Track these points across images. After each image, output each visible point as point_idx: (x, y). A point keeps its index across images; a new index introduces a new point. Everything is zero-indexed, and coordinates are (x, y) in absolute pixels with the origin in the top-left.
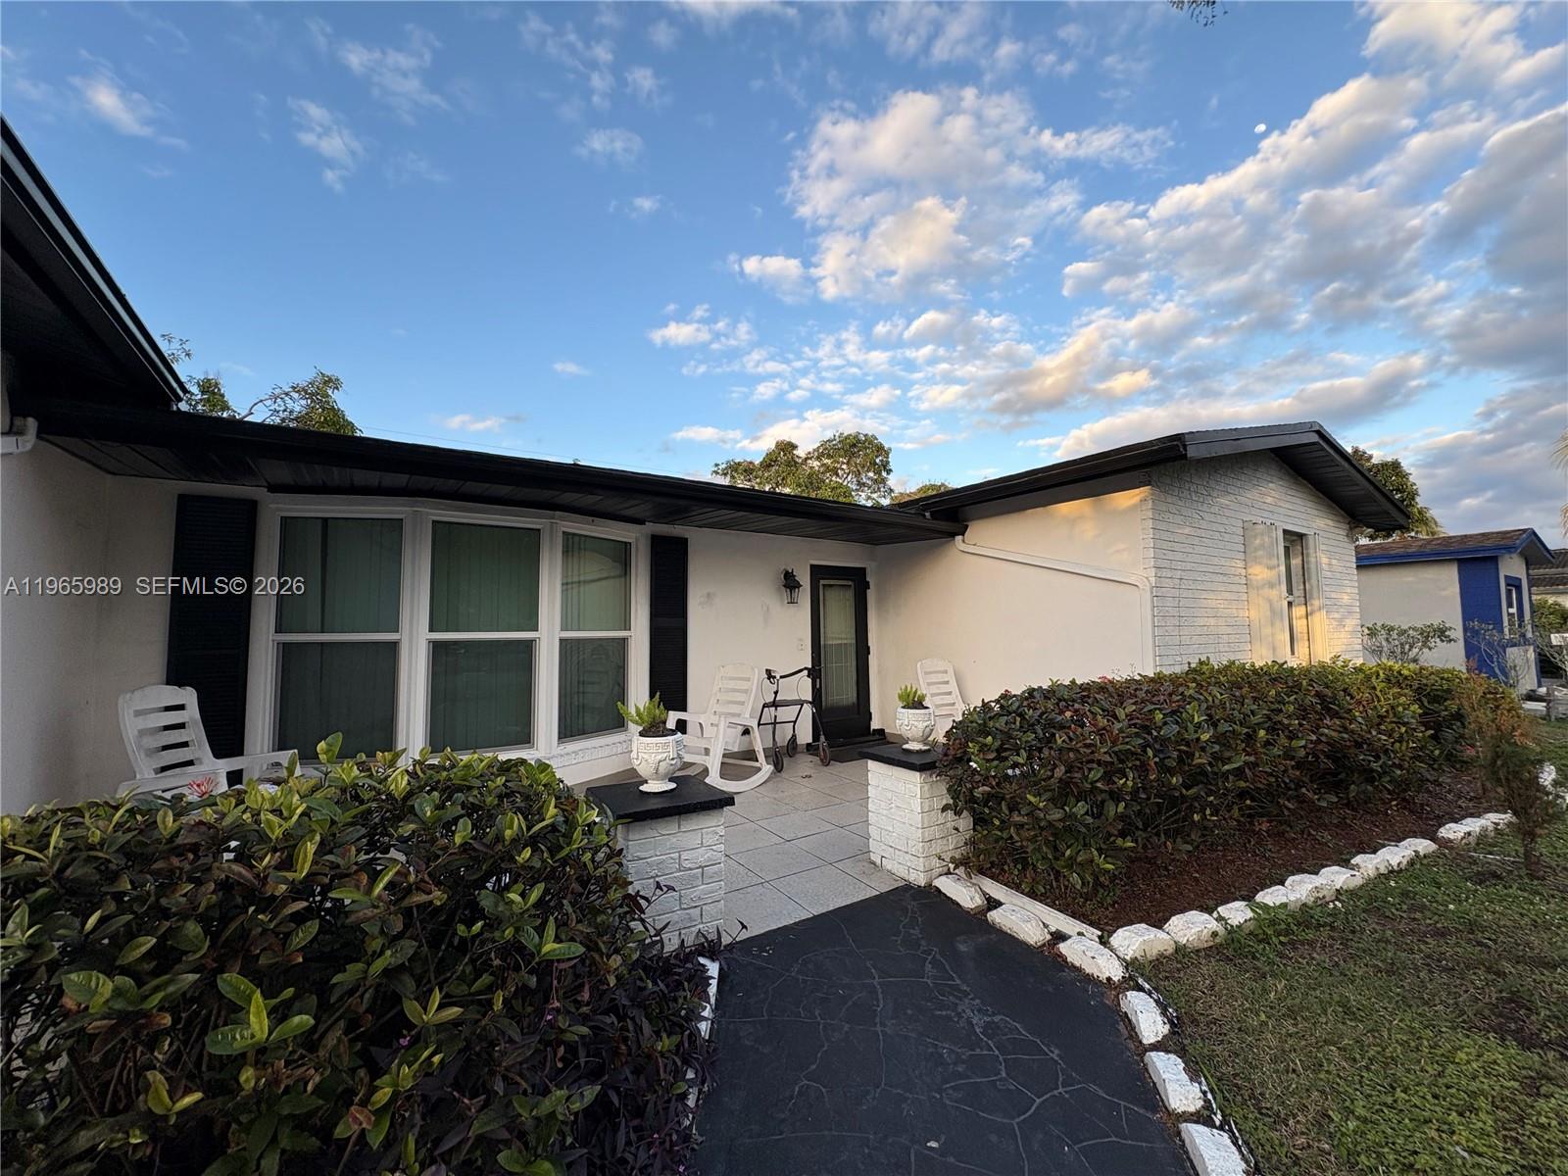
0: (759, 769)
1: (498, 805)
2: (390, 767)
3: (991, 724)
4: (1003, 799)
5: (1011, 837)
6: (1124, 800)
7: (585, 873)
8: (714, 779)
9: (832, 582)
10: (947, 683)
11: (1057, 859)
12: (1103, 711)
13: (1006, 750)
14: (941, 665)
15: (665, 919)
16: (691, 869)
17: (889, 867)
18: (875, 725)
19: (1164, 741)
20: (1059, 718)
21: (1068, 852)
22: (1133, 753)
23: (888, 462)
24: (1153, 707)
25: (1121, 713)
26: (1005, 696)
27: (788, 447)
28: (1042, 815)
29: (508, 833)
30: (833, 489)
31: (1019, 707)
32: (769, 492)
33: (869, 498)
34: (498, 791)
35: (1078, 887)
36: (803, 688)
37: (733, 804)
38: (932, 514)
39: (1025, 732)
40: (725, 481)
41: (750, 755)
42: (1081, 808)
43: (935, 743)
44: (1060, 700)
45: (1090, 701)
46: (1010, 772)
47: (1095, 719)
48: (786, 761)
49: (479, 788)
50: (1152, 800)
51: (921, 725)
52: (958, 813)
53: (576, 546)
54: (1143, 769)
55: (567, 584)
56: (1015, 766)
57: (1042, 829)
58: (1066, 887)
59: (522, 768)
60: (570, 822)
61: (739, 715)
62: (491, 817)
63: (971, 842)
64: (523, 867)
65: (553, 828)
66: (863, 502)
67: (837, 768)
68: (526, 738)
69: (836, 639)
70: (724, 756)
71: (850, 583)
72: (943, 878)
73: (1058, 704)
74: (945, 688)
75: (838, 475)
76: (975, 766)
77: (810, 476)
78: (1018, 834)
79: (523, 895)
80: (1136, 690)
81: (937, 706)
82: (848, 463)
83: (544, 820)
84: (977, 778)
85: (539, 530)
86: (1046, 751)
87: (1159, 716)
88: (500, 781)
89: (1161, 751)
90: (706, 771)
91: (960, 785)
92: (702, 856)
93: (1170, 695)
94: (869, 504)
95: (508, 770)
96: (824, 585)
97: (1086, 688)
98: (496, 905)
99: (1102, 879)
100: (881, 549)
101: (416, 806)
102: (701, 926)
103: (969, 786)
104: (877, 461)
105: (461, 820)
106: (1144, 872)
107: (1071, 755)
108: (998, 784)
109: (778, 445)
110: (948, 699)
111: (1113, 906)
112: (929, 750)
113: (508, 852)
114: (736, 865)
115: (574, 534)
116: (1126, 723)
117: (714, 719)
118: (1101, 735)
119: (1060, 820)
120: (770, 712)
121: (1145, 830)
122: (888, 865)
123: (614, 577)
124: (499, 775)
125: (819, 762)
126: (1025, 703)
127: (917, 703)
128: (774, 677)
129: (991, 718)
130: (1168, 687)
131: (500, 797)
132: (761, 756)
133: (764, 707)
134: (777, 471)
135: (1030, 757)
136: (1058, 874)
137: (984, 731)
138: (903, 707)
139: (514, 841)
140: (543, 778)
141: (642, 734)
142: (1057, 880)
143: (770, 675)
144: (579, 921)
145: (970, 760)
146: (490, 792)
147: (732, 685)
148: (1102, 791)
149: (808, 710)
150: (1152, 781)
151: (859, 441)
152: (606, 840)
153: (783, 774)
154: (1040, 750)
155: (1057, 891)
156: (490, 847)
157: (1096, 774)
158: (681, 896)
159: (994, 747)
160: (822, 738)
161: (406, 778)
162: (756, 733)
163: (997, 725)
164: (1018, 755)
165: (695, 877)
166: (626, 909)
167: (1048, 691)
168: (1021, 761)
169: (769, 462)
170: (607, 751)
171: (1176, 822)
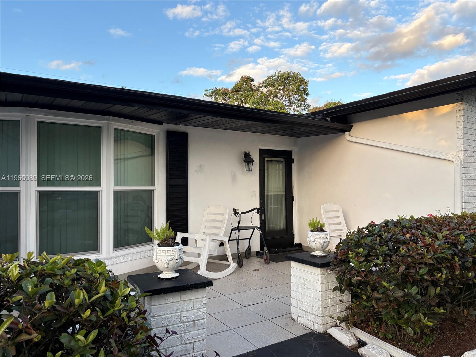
0: (229, 266)
1: (72, 285)
2: (10, 263)
3: (362, 241)
4: (369, 284)
5: (373, 306)
6: (440, 286)
7: (123, 324)
8: (203, 272)
9: (272, 159)
10: (338, 217)
11: (399, 319)
12: (430, 234)
13: (371, 256)
14: (335, 207)
15: (171, 349)
16: (187, 322)
17: (302, 322)
18: (296, 241)
19: (465, 252)
20: (403, 238)
21: (406, 315)
22: (447, 259)
23: (307, 89)
24: (459, 232)
25: (440, 235)
26: (372, 225)
27: (248, 80)
28: (391, 294)
29: (77, 301)
30: (274, 105)
31: (379, 232)
32: (237, 106)
33: (295, 110)
34: (72, 277)
35: (412, 335)
36: (255, 220)
37: (212, 285)
38: (331, 119)
39: (382, 246)
40: (212, 100)
41: (224, 258)
42: (414, 290)
43: (329, 252)
44: (404, 227)
45: (421, 228)
46: (373, 269)
47: (424, 239)
48: (245, 261)
49: (61, 275)
50: (457, 286)
51: (322, 241)
52: (342, 292)
53: (122, 137)
54: (452, 268)
55: (117, 159)
56: (376, 265)
57: (390, 301)
58: (405, 335)
59: (86, 264)
60: (114, 295)
61: (217, 235)
62: (68, 292)
63: (349, 308)
64: (86, 320)
65: (105, 298)
66: (292, 113)
67: (274, 266)
68: (95, 247)
69: (274, 191)
70: (209, 258)
71: (282, 160)
72: (333, 329)
73: (402, 230)
74: (337, 221)
75: (277, 97)
76: (353, 265)
77: (261, 97)
78: (377, 304)
79: (86, 336)
80: (449, 222)
81: (333, 231)
82: (283, 90)
83: (98, 293)
84: (354, 272)
85: (101, 127)
86: (394, 257)
87: (463, 238)
88: (74, 271)
89: (462, 258)
90: (198, 267)
91: (344, 276)
92: (194, 315)
93: (470, 225)
94: (296, 113)
95: (79, 265)
96: (267, 161)
97: (419, 220)
98: (70, 342)
99: (425, 331)
100: (301, 140)
101: (23, 285)
102: (193, 354)
103: (349, 276)
104: (301, 88)
105: (49, 294)
106: (450, 327)
107: (409, 259)
108: (366, 276)
109: (242, 78)
110: (339, 227)
111: (431, 346)
112: (326, 256)
113: (77, 312)
114: (214, 320)
115: (121, 130)
116: (443, 241)
117: (203, 237)
118: (428, 248)
119: (402, 297)
120: (235, 234)
121: (452, 303)
122: (301, 320)
123: (146, 156)
124: (73, 268)
125: (264, 262)
126: (383, 229)
127: (319, 229)
128: (238, 213)
129: (362, 238)
130: (468, 220)
131: (73, 280)
132: (230, 258)
133: (232, 230)
134: (242, 95)
135: (384, 261)
136: (400, 327)
137: (358, 245)
138: (312, 231)
139: (80, 305)
140: (99, 269)
141: (159, 245)
142: (399, 331)
143: (235, 212)
144: (119, 351)
145: (349, 262)
146: (67, 277)
147: (213, 217)
148: (427, 280)
149: (257, 232)
150: (457, 275)
151: (290, 77)
152: (135, 305)
153: (243, 269)
154: (391, 256)
155: (399, 337)
156: (67, 308)
157: (424, 270)
158: (181, 337)
159: (363, 254)
160: (265, 248)
161: (18, 269)
162: (227, 245)
163: (366, 242)
164: (378, 259)
165: (189, 326)
166: (147, 344)
167: (397, 222)
168: (379, 262)
169: (237, 89)
170: (141, 255)
171: (470, 298)
